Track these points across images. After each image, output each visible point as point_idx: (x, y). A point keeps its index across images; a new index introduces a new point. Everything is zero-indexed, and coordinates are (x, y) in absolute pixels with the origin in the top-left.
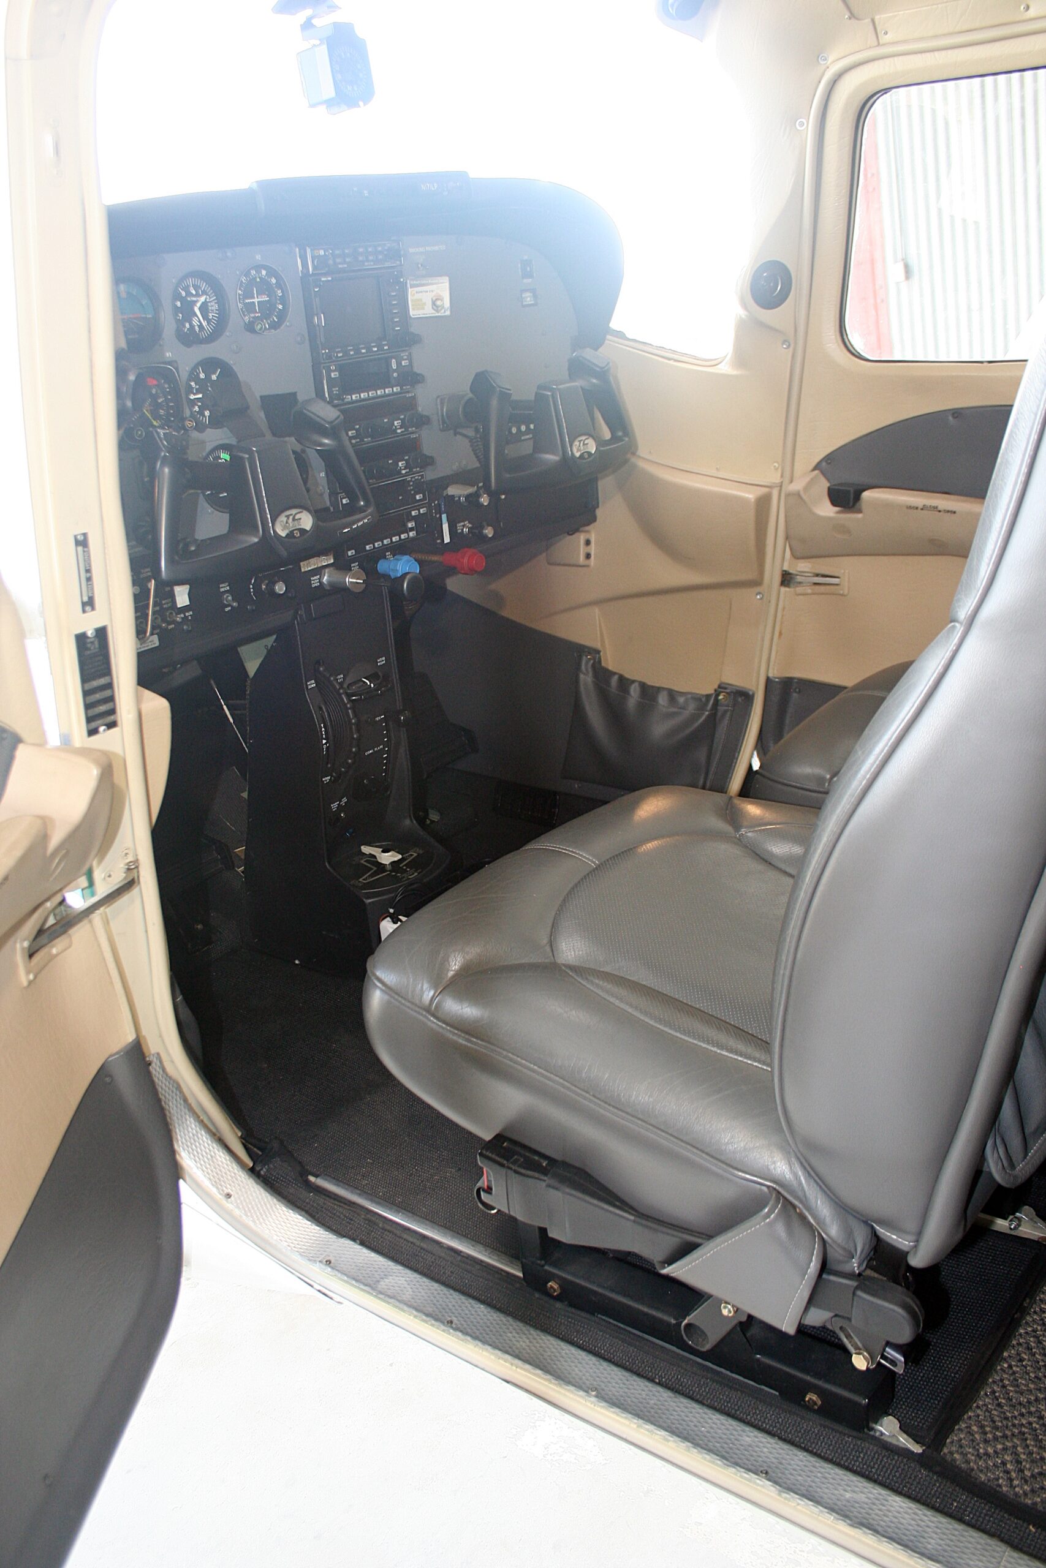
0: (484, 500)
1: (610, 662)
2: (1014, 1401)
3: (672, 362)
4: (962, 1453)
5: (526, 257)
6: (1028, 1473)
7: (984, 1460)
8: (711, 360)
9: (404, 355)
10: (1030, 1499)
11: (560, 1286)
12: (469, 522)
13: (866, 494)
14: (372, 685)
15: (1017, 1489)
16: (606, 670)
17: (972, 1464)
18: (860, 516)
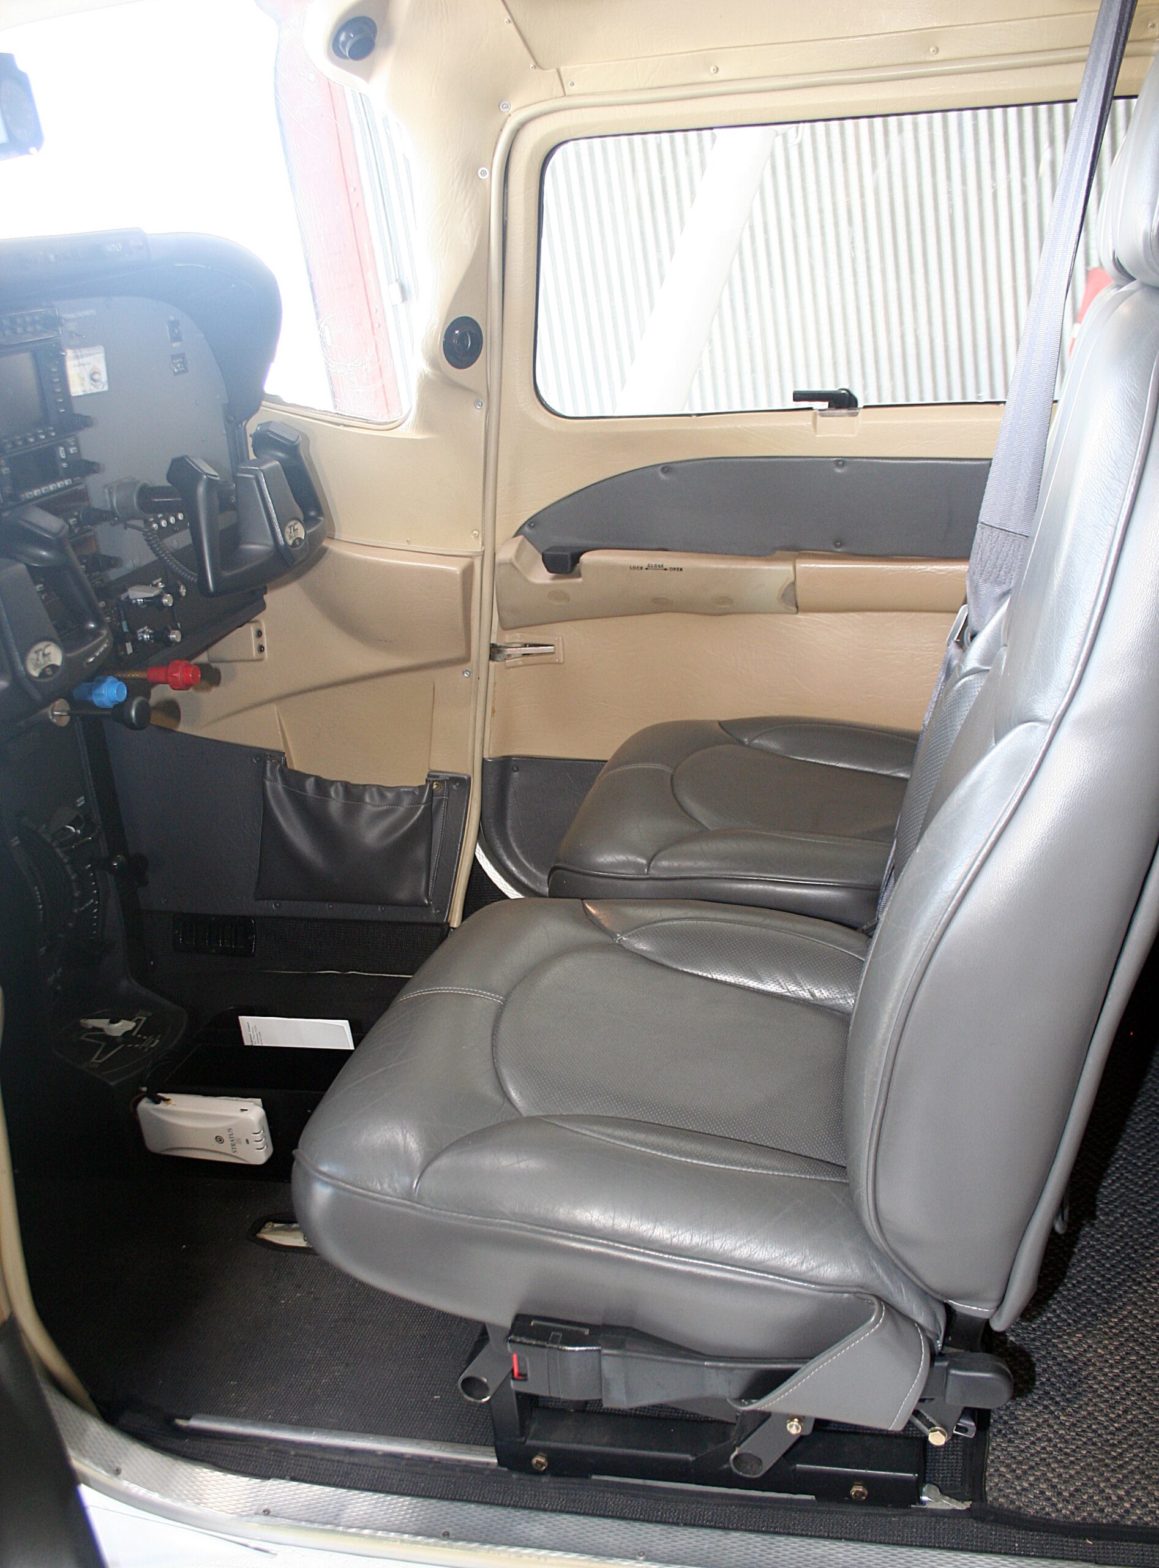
0: (168, 600)
1: (297, 764)
2: (1020, 1433)
3: (341, 428)
4: (1004, 1496)
5: (172, 318)
6: (1066, 1494)
7: (1025, 1496)
8: (386, 423)
9: (71, 441)
10: (1078, 1516)
11: (548, 1459)
12: (148, 628)
13: (585, 558)
14: (79, 831)
15: (1063, 1512)
16: (297, 773)
17: (1017, 1503)
18: (580, 580)
